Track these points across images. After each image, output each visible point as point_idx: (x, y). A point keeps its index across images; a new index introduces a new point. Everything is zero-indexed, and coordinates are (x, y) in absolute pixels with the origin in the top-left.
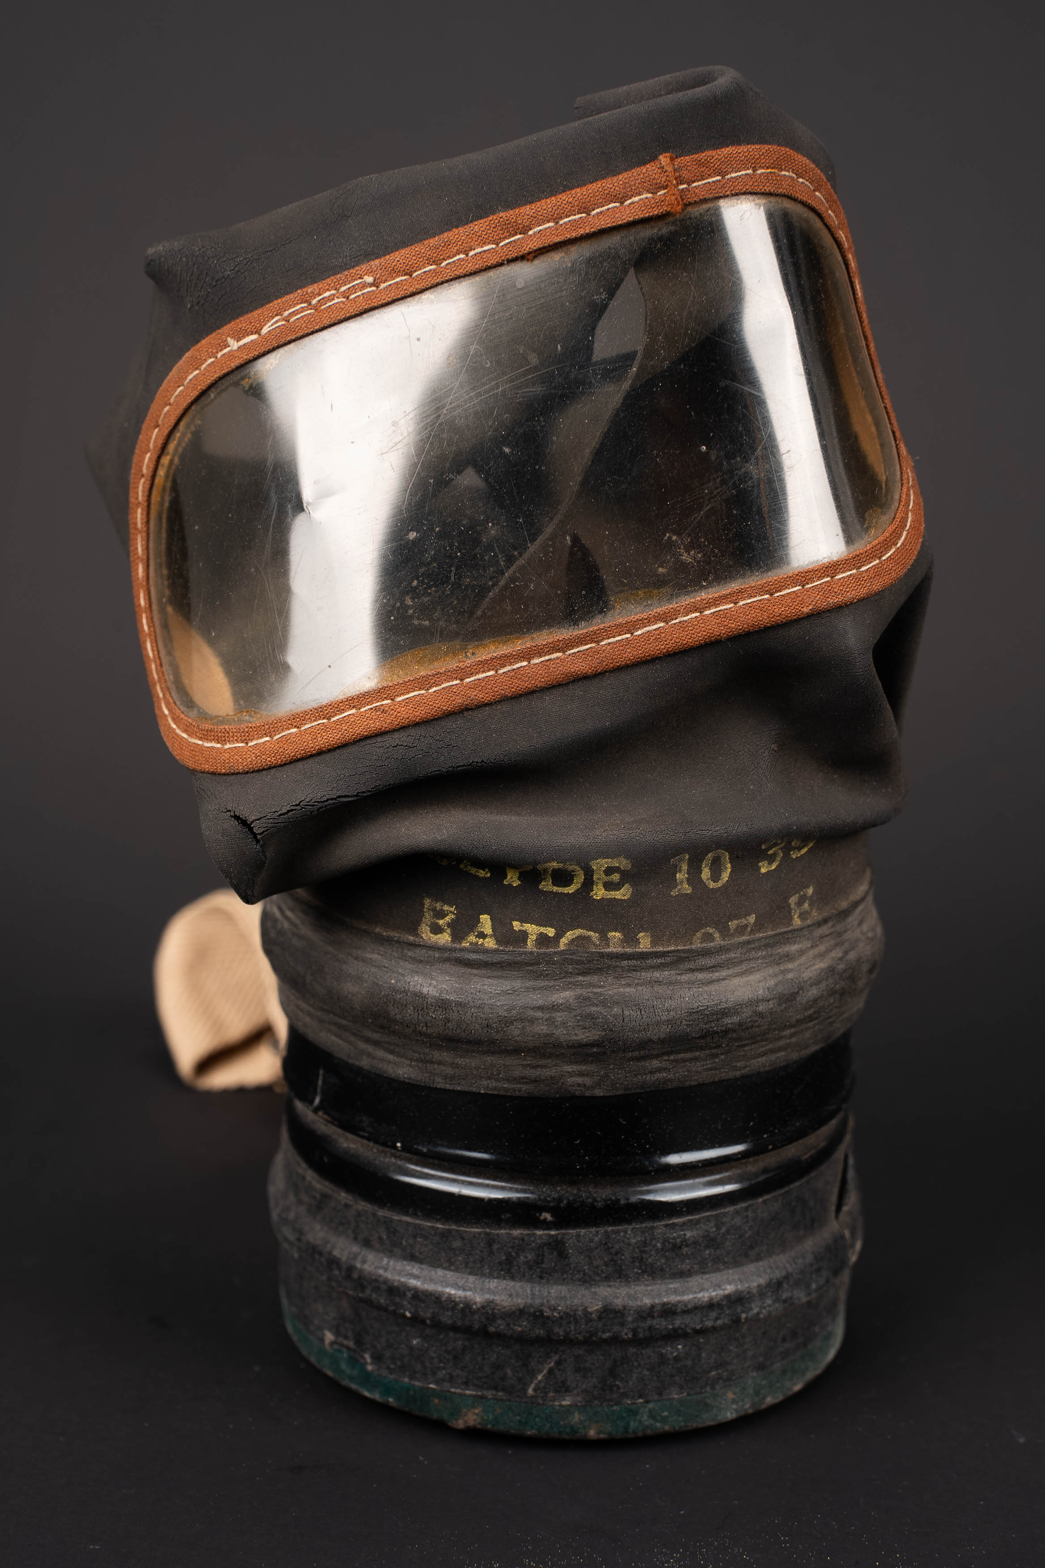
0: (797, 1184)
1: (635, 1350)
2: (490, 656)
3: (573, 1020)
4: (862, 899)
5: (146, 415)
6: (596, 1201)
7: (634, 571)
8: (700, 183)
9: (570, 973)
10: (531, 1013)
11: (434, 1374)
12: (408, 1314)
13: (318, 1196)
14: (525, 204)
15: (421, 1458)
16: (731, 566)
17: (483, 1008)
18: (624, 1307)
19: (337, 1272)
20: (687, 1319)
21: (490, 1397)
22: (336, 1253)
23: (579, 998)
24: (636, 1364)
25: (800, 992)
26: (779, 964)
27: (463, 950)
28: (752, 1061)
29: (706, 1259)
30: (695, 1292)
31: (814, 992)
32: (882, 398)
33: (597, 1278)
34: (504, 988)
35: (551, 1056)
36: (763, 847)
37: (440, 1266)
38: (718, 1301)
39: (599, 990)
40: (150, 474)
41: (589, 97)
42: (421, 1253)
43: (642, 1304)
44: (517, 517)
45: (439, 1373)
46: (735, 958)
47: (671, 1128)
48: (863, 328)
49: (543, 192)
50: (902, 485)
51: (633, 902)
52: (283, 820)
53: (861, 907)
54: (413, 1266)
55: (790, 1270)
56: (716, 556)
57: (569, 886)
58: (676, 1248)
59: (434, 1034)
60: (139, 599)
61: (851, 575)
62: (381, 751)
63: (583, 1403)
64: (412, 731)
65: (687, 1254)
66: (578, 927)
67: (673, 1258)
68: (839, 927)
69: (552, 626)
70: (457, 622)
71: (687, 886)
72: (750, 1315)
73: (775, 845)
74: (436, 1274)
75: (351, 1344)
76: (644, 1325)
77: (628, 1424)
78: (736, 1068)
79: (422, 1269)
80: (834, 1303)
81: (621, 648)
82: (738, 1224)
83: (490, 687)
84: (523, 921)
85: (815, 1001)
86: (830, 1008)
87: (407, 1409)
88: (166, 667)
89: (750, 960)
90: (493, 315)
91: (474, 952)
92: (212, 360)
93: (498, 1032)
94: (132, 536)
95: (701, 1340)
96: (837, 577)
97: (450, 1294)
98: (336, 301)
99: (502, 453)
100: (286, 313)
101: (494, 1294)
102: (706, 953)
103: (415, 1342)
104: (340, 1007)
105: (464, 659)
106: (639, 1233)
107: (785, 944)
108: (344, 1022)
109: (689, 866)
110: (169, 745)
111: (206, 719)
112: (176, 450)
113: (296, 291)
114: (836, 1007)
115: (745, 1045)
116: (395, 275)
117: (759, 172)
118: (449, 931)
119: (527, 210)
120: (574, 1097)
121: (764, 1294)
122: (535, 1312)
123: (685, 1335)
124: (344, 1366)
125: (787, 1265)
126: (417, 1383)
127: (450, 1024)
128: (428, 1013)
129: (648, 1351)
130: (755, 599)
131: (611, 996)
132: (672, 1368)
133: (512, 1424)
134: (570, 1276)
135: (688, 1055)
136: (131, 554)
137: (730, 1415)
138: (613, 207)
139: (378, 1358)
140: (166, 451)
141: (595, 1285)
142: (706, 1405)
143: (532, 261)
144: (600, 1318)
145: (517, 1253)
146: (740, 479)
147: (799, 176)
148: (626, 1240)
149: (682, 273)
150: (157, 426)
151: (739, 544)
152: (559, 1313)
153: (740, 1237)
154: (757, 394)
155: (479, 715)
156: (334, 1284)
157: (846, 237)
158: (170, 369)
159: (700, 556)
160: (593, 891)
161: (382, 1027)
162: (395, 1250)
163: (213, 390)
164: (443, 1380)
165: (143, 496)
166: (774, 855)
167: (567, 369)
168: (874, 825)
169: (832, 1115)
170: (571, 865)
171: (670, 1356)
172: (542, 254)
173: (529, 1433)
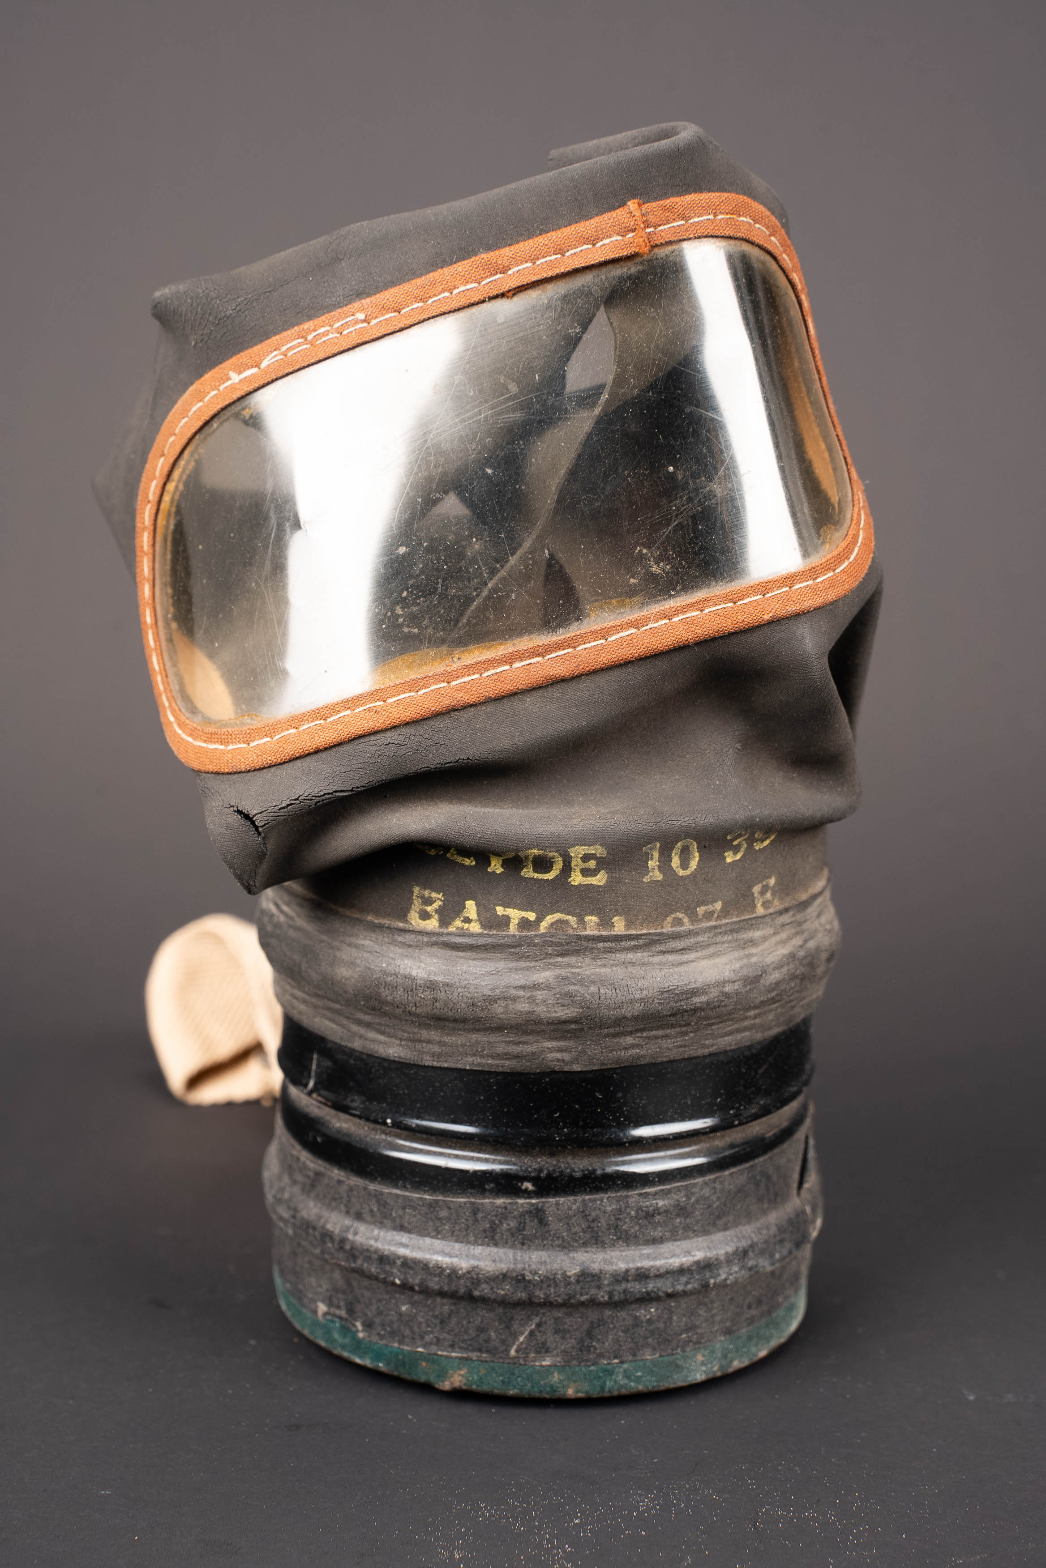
0: (761, 1159)
1: (610, 1313)
2: (475, 660)
3: (553, 998)
4: (821, 893)
5: (152, 446)
6: (574, 1171)
7: (608, 581)
8: (666, 227)
9: (550, 954)
10: (514, 992)
11: (422, 1338)
12: (398, 1281)
13: (311, 1174)
14: (505, 247)
15: (410, 1417)
16: (697, 577)
17: (468, 988)
18: (601, 1271)
19: (330, 1245)
20: (659, 1283)
21: (475, 1358)
22: (329, 1227)
23: (558, 977)
24: (611, 1326)
25: (764, 975)
26: (744, 948)
27: (449, 934)
28: (719, 1040)
29: (677, 1227)
30: (667, 1258)
31: (776, 976)
32: (834, 426)
33: (575, 1244)
34: (488, 969)
35: (532, 1032)
36: (729, 838)
37: (428, 1235)
38: (688, 1267)
39: (577, 970)
40: (156, 500)
41: (562, 150)
42: (409, 1223)
43: (617, 1268)
44: (499, 532)
45: (427, 1337)
46: (703, 942)
47: (643, 1102)
48: (815, 362)
49: (521, 235)
50: (853, 506)
51: (608, 888)
52: (283, 814)
53: (819, 900)
54: (403, 1236)
55: (755, 1240)
56: (683, 567)
57: (549, 872)
58: (649, 1216)
59: (423, 1014)
60: (145, 617)
61: (808, 586)
62: (375, 748)
63: (563, 1364)
64: (403, 730)
65: (659, 1221)
66: (557, 911)
67: (646, 1226)
68: (799, 917)
69: (532, 633)
70: (444, 630)
71: (658, 873)
72: (718, 1281)
73: (740, 836)
74: (424, 1242)
75: (343, 1313)
76: (619, 1288)
77: (604, 1383)
78: (704, 1046)
79: (411, 1239)
80: (796, 1276)
81: (596, 653)
82: (707, 1195)
83: (474, 689)
84: (506, 906)
85: (777, 984)
86: (791, 992)
87: (396, 1373)
88: (171, 678)
89: (717, 943)
90: (475, 348)
91: (460, 936)
92: (215, 392)
93: (482, 1010)
94: (138, 559)
95: (673, 1304)
96: (794, 588)
97: (437, 1261)
98: (331, 336)
99: (485, 473)
100: (284, 349)
101: (479, 1260)
102: (676, 936)
103: (404, 1308)
104: (334, 992)
105: (451, 664)
106: (614, 1201)
107: (749, 930)
108: (337, 1006)
109: (660, 854)
110: (174, 749)
111: (210, 723)
112: (181, 477)
113: (293, 327)
114: (797, 992)
115: (713, 1024)
116: (384, 312)
117: (720, 217)
118: (436, 916)
119: (507, 252)
120: (554, 1072)
121: (731, 1261)
122: (517, 1276)
123: (658, 1299)
124: (336, 1335)
125: (753, 1235)
126: (406, 1348)
127: (438, 1004)
128: (417, 994)
129: (623, 1314)
130: (719, 607)
131: (588, 976)
132: (646, 1330)
133: (495, 1384)
134: (550, 1242)
135: (660, 1033)
136: (138, 575)
137: (699, 1377)
138: (586, 249)
139: (368, 1325)
140: (171, 478)
141: (573, 1250)
142: (677, 1366)
143: (512, 297)
144: (578, 1281)
145: (500, 1221)
146: (705, 497)
147: (756, 221)
148: (602, 1208)
149: (650, 309)
150: (163, 455)
151: (705, 557)
152: (540, 1277)
153: (709, 1207)
154: (719, 419)
155: (465, 715)
156: (327, 1256)
157: (800, 279)
158: (175, 402)
159: (668, 567)
160: (571, 877)
161: (374, 1009)
162: (385, 1221)
163: (215, 420)
164: (431, 1344)
165: (149, 520)
166: (738, 847)
167: (545, 397)
168: (831, 821)
169: (793, 1097)
170: (550, 852)
171: (643, 1318)
172: (521, 291)
173: (511, 1392)
